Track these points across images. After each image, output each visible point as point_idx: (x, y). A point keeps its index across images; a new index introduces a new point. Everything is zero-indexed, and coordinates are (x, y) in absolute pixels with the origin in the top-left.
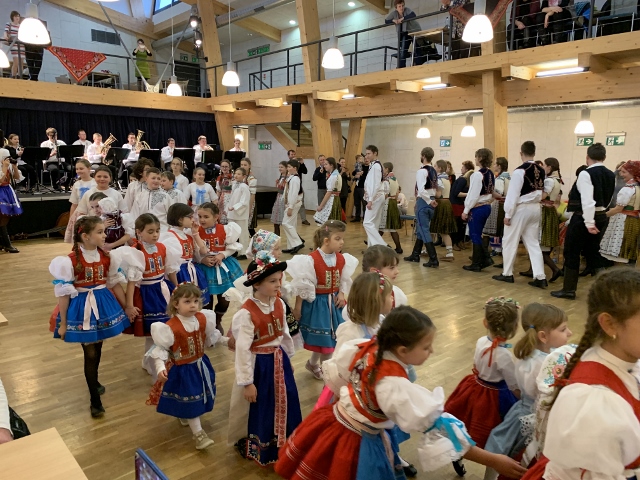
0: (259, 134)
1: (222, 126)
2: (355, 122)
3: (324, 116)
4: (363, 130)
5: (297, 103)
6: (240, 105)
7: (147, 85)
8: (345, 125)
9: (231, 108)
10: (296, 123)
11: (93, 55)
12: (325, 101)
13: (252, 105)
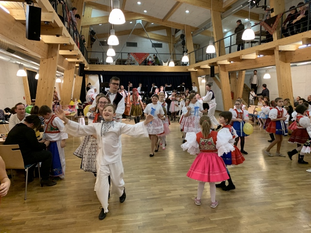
0: (209, 79)
1: (193, 76)
2: (240, 72)
3: (225, 71)
4: (243, 76)
5: (213, 66)
6: (196, 68)
7: (163, 63)
9: (193, 70)
10: (212, 74)
11: (145, 54)
12: (224, 65)
13: (199, 68)
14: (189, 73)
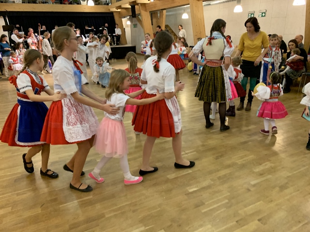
1: (116, 17)
2: (161, 11)
3: (146, 11)
5: (133, 5)
6: (117, 8)
7: (81, 2)
10: (134, 15)
12: (145, 4)
13: (120, 7)
14: (112, 13)
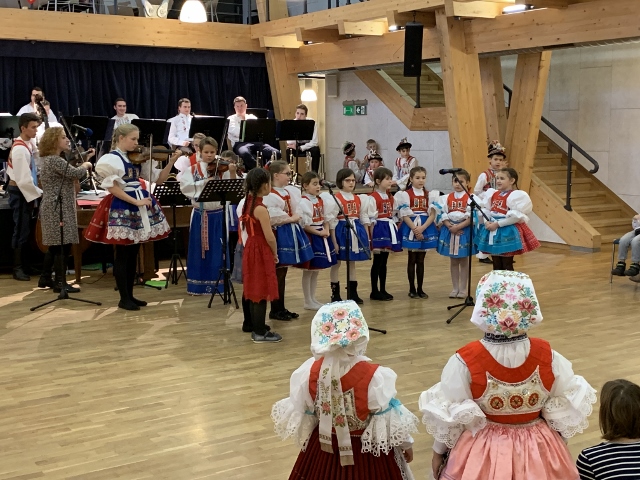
0: (344, 86)
1: (278, 72)
2: (528, 57)
3: (467, 48)
4: (543, 72)
5: (414, 27)
6: (308, 35)
8: (509, 63)
9: (293, 42)
10: (414, 63)
12: (469, 19)
13: (332, 34)
14: (261, 55)
